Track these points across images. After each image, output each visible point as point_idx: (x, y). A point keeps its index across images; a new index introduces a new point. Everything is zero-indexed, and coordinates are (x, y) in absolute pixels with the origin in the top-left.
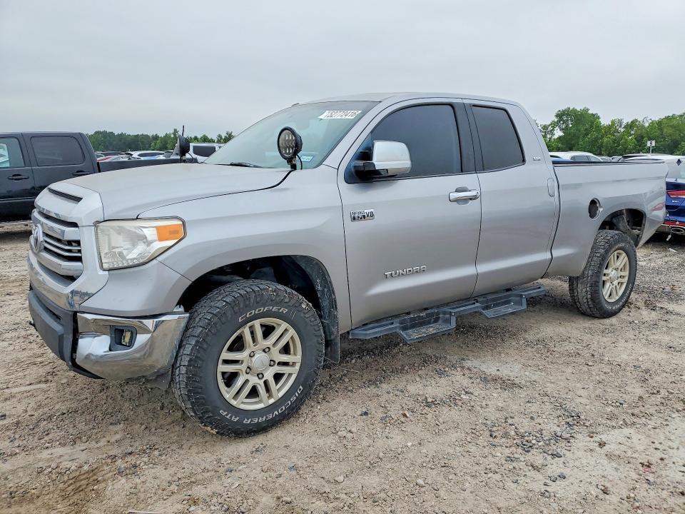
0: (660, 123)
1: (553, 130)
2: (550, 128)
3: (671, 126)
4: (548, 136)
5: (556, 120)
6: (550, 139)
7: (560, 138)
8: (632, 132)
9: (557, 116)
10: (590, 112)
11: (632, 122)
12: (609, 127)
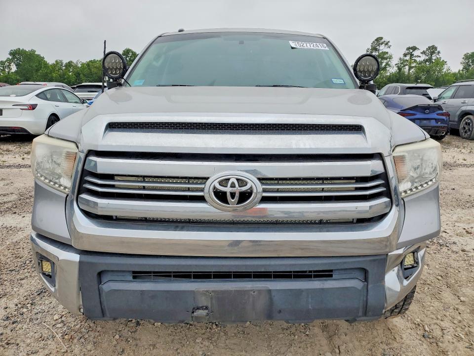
0: (88, 64)
1: (10, 65)
2: (7, 64)
3: (95, 67)
4: (7, 70)
5: (10, 57)
6: (9, 72)
7: (16, 72)
8: (71, 70)
9: (11, 54)
10: (36, 53)
11: (69, 63)
12: (54, 66)
